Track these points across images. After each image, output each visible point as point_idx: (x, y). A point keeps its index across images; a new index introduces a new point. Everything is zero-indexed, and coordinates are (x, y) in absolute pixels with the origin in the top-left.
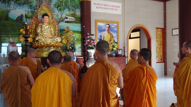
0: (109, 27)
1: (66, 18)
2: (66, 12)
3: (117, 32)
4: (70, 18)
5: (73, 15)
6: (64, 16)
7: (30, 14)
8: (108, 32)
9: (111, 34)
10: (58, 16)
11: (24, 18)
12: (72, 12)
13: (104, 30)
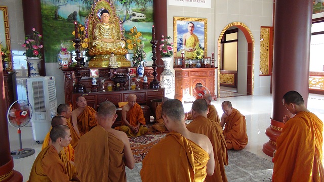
0: (193, 27)
1: (134, 15)
2: (134, 7)
3: (204, 33)
4: (139, 16)
5: (143, 11)
6: (130, 12)
7: (85, 11)
8: (192, 34)
9: (195, 36)
10: (122, 12)
11: (78, 17)
12: (141, 7)
13: (186, 31)
